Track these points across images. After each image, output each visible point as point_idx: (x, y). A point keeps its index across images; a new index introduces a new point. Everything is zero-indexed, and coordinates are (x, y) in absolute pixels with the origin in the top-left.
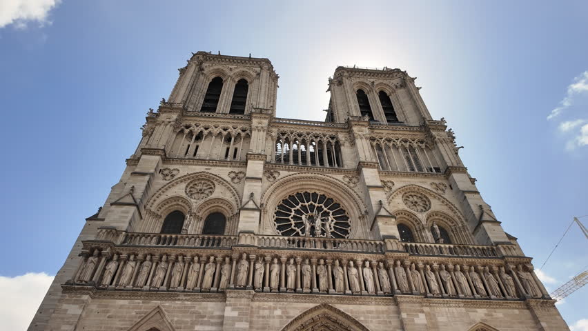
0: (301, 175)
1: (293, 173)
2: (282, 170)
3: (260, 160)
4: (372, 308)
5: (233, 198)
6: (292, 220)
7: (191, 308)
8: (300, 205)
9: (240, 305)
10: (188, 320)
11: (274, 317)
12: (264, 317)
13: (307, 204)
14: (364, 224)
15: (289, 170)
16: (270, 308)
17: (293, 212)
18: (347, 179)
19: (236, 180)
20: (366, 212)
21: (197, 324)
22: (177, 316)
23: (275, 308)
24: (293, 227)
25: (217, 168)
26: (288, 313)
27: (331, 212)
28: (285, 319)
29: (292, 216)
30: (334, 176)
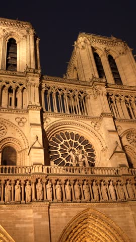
0: (64, 120)
1: (59, 119)
2: (52, 117)
3: (37, 110)
4: (115, 209)
5: (21, 137)
6: (59, 152)
7: (11, 214)
8: (63, 142)
9: (42, 211)
10: (11, 221)
11: (62, 217)
12: (56, 217)
13: (68, 141)
14: (105, 155)
15: (56, 117)
16: (59, 212)
17: (60, 146)
18: (93, 124)
19: (21, 124)
20: (106, 147)
21: (17, 223)
22: (4, 219)
23: (62, 212)
24: (60, 157)
25: (7, 114)
26: (69, 214)
27: (83, 146)
28: (68, 218)
29: (59, 149)
30: (85, 122)
